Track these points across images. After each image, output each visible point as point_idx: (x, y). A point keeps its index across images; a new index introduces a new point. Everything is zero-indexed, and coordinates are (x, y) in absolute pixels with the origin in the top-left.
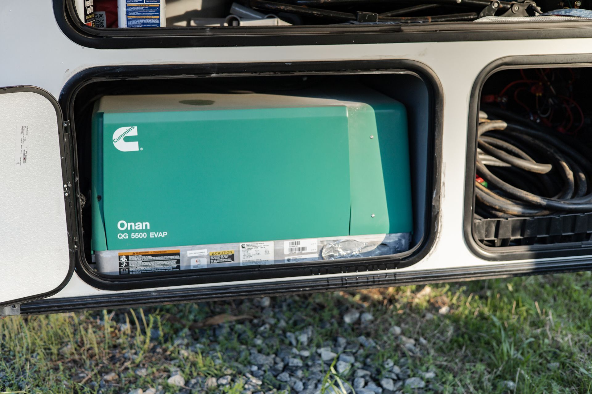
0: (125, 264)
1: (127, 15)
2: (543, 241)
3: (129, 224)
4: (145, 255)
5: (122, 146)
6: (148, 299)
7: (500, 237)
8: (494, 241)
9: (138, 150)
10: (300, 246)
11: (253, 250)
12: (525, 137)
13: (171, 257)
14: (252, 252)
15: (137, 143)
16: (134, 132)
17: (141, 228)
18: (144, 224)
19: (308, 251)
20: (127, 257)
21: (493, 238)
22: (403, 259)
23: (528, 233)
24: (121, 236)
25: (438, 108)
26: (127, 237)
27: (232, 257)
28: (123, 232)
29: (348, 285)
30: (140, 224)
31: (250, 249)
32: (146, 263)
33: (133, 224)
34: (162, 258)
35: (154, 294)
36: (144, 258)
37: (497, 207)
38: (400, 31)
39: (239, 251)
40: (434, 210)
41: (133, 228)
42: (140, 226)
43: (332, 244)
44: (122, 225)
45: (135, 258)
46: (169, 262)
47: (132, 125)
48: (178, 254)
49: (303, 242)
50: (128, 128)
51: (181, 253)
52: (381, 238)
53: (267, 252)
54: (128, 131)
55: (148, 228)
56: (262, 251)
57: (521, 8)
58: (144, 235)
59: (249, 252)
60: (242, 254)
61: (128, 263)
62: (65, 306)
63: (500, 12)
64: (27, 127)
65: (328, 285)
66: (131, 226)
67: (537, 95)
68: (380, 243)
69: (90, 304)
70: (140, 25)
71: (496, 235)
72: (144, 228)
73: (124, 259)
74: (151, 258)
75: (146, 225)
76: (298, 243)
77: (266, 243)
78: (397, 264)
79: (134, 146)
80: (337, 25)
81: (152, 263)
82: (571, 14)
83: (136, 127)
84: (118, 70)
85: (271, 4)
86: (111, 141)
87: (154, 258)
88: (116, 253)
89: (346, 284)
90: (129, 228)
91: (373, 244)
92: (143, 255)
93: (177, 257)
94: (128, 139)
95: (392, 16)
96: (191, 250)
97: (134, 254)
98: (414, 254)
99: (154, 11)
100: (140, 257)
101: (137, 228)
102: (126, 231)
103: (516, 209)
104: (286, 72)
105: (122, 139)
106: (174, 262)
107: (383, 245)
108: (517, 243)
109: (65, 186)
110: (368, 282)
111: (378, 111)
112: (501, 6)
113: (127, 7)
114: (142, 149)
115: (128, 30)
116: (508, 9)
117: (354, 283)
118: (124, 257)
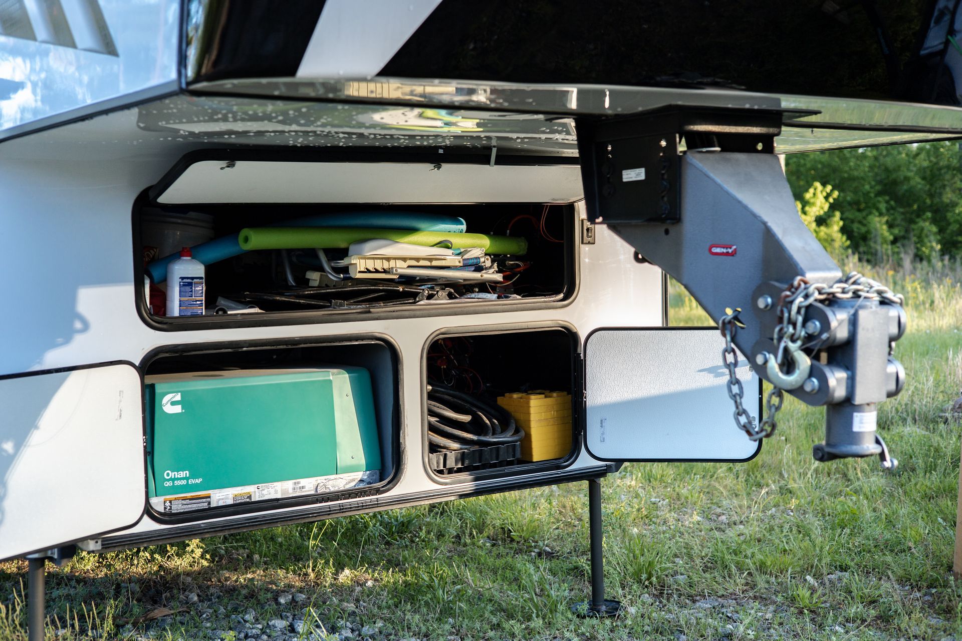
0: (169, 508)
1: (180, 306)
2: (477, 468)
3: (173, 473)
4: (184, 499)
5: (169, 409)
6: (199, 530)
7: (448, 467)
8: (443, 470)
9: (180, 411)
10: (301, 485)
11: (266, 490)
12: (446, 397)
13: (204, 500)
14: (265, 492)
15: (180, 406)
16: (178, 397)
17: (182, 476)
18: (185, 472)
19: (307, 489)
20: (170, 502)
21: (442, 468)
22: (383, 487)
23: (467, 462)
24: (168, 484)
25: (400, 368)
26: (172, 484)
27: (250, 497)
28: (168, 480)
29: (344, 510)
30: (182, 472)
31: (263, 490)
32: (185, 507)
33: (176, 473)
34: (197, 501)
35: (202, 525)
36: (184, 502)
37: (442, 445)
38: (369, 312)
39: (255, 492)
40: (401, 446)
41: (176, 477)
42: (182, 474)
43: (324, 481)
44: (168, 475)
45: (176, 502)
46: (202, 504)
47: (177, 392)
48: (209, 497)
49: (303, 482)
50: (174, 394)
51: (211, 495)
52: (359, 475)
53: (276, 492)
54: (174, 397)
55: (188, 476)
56: (272, 491)
57: (444, 294)
58: (184, 482)
59: (263, 492)
60: (257, 494)
61: (171, 507)
62: (136, 540)
63: (430, 297)
64: (123, 392)
65: (330, 511)
66: (175, 474)
67: (442, 367)
68: (359, 479)
69: (155, 537)
70: (189, 314)
71: (445, 466)
72: (184, 476)
73: (168, 504)
74: (188, 501)
75: (186, 474)
76: (299, 483)
77: (275, 484)
78: (378, 491)
79: (178, 409)
80: (323, 309)
81: (190, 506)
82: (479, 297)
83: (179, 394)
84: (180, 347)
85: (270, 296)
86: (161, 405)
87: (191, 501)
88: (162, 499)
89: (343, 509)
90: (173, 477)
91: (353, 480)
92: (182, 500)
93: (208, 499)
94: (174, 403)
95: (354, 302)
96: (220, 493)
97: (176, 499)
98: (389, 483)
99: (200, 302)
100: (181, 502)
101: (179, 477)
102: (171, 479)
103: (455, 445)
104: (294, 345)
105: (169, 403)
106: (206, 504)
107: (361, 481)
108: (459, 471)
109: (144, 437)
110: (358, 507)
111: (350, 375)
112: (430, 292)
113: (180, 301)
114: (183, 411)
115: (181, 317)
116: (435, 295)
117: (349, 508)
118: (168, 502)
